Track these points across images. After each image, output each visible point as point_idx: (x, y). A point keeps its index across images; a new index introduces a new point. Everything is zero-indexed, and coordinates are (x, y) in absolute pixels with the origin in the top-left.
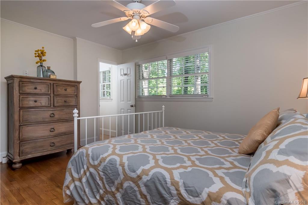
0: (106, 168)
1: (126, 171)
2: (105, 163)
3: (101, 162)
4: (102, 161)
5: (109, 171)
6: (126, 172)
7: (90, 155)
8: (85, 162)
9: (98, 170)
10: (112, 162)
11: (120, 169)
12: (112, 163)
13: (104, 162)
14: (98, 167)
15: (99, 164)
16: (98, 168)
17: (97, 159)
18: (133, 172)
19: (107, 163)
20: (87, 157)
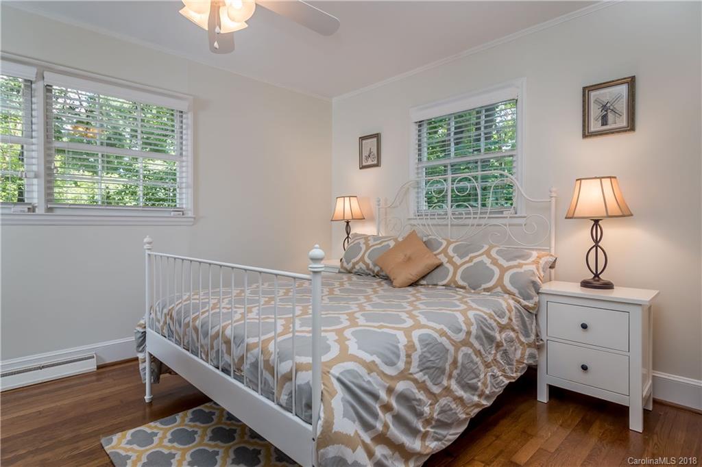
0: (425, 357)
1: (452, 337)
2: (419, 351)
3: (409, 356)
4: (410, 352)
5: (432, 359)
6: (452, 340)
7: (378, 361)
8: (375, 385)
9: (411, 376)
10: (426, 340)
11: (444, 340)
12: (427, 342)
13: (416, 350)
14: (409, 370)
15: (409, 363)
16: (410, 372)
17: (398, 357)
18: (460, 332)
19: (421, 349)
20: (372, 372)
